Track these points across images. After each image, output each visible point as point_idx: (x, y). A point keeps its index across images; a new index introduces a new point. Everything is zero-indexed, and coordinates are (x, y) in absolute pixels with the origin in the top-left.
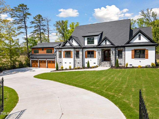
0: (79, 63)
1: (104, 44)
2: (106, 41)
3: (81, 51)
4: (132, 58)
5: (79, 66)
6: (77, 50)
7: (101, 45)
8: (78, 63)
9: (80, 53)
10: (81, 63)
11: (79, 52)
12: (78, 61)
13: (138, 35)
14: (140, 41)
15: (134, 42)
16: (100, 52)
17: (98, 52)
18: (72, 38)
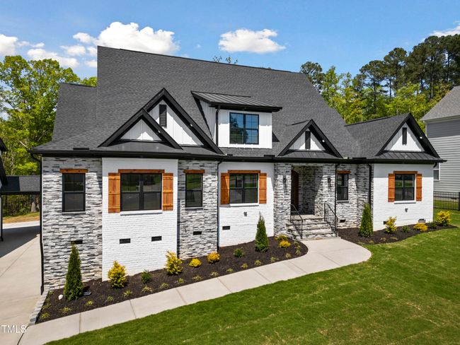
0: (199, 233)
1: (303, 147)
2: (308, 138)
3: (213, 174)
4: (390, 200)
5: (201, 246)
6: (194, 166)
7: (293, 151)
8: (195, 233)
9: (205, 184)
10: (210, 231)
11: (204, 177)
12: (196, 224)
14: (404, 148)
15: (394, 149)
16: (289, 177)
17: (280, 178)
18: (163, 102)
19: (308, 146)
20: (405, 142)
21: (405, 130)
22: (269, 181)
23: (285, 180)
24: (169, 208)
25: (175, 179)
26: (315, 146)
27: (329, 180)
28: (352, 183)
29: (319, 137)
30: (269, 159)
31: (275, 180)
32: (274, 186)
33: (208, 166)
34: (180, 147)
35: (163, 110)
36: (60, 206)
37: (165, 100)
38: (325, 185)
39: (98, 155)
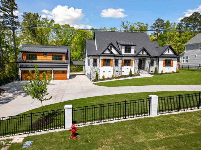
0: (118, 72)
1: (142, 54)
2: (143, 52)
3: (121, 60)
4: (164, 66)
5: (118, 74)
6: (117, 58)
7: (139, 55)
9: (119, 62)
10: (120, 71)
11: (119, 60)
12: (117, 70)
13: (168, 49)
14: (168, 54)
15: (165, 54)
18: (111, 45)
20: (169, 52)
22: (133, 61)
23: (137, 61)
24: (112, 66)
25: (113, 61)
26: (145, 53)
27: (148, 61)
28: (155, 62)
29: (146, 51)
30: (133, 56)
31: (135, 61)
33: (120, 58)
34: (114, 54)
35: (111, 47)
36: (93, 65)
37: (112, 45)
39: (99, 56)
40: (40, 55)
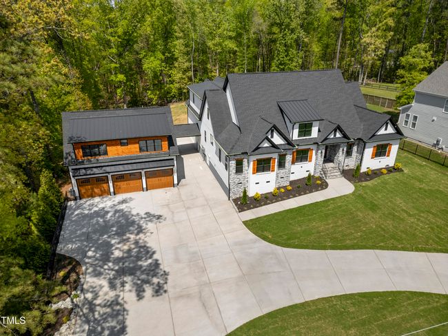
0: (283, 178)
1: (332, 136)
2: (335, 132)
3: (290, 154)
4: (372, 158)
5: (283, 183)
7: (328, 139)
8: (281, 178)
9: (287, 159)
11: (286, 157)
12: (282, 174)
13: (385, 124)
15: (379, 134)
16: (324, 151)
17: (320, 151)
18: (272, 129)
19: (335, 135)
20: (386, 129)
21: (387, 124)
22: (314, 152)
23: (322, 152)
24: (273, 171)
25: (276, 160)
26: (338, 135)
27: (343, 150)
28: (355, 148)
29: (341, 131)
30: (315, 144)
31: (317, 152)
32: (316, 154)
33: (288, 152)
34: (279, 148)
35: (272, 131)
36: (235, 171)
37: (275, 128)
38: (341, 153)
40: (113, 145)
